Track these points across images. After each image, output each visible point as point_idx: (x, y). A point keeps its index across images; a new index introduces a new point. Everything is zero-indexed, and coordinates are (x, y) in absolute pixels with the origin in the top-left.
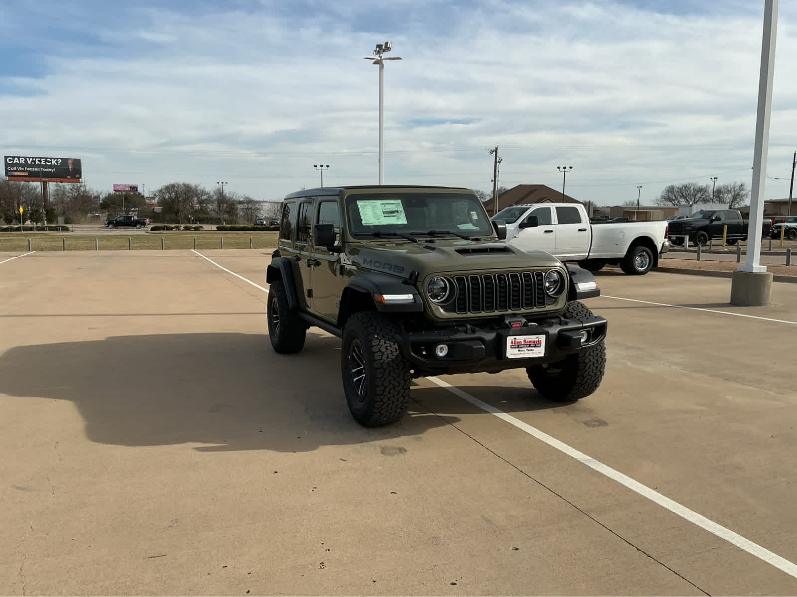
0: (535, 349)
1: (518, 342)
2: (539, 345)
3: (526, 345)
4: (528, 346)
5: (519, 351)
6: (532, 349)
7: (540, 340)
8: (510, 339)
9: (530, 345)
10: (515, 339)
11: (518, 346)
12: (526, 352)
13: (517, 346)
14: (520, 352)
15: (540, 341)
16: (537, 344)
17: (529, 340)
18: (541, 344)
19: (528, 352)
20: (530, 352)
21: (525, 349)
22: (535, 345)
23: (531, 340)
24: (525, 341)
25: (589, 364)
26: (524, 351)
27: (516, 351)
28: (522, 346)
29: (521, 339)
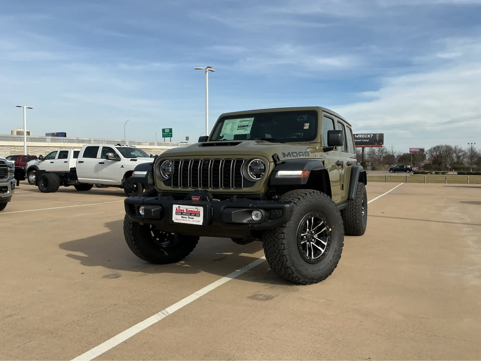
0: (196, 218)
1: (181, 210)
2: (199, 215)
3: (188, 213)
4: (190, 214)
5: (182, 217)
6: (193, 217)
7: (199, 210)
8: (175, 207)
9: (191, 214)
10: (179, 207)
11: (182, 213)
12: (188, 219)
13: (180, 213)
14: (183, 219)
15: (199, 212)
16: (197, 214)
17: (190, 210)
18: (200, 214)
19: (189, 219)
20: (190, 219)
21: (187, 217)
22: (195, 214)
23: (192, 210)
24: (186, 210)
26: (186, 218)
27: (179, 217)
28: (185, 214)
29: (183, 207)
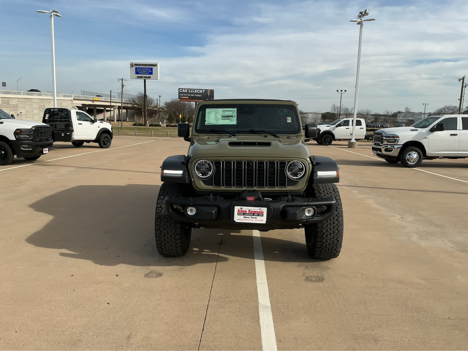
0: (258, 218)
1: (244, 211)
2: (262, 215)
3: (251, 214)
4: (252, 214)
5: (244, 217)
6: (256, 217)
7: (262, 211)
8: (237, 208)
9: (254, 214)
10: (241, 208)
11: (244, 214)
12: (250, 218)
13: (243, 214)
14: (245, 219)
15: (263, 212)
16: (260, 214)
17: (253, 210)
18: (263, 214)
19: (252, 219)
20: (253, 219)
21: (250, 217)
22: (258, 214)
23: (255, 210)
24: (249, 211)
25: (326, 234)
26: (249, 218)
27: (242, 217)
28: (247, 214)
29: (246, 209)
